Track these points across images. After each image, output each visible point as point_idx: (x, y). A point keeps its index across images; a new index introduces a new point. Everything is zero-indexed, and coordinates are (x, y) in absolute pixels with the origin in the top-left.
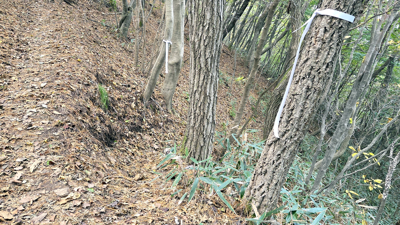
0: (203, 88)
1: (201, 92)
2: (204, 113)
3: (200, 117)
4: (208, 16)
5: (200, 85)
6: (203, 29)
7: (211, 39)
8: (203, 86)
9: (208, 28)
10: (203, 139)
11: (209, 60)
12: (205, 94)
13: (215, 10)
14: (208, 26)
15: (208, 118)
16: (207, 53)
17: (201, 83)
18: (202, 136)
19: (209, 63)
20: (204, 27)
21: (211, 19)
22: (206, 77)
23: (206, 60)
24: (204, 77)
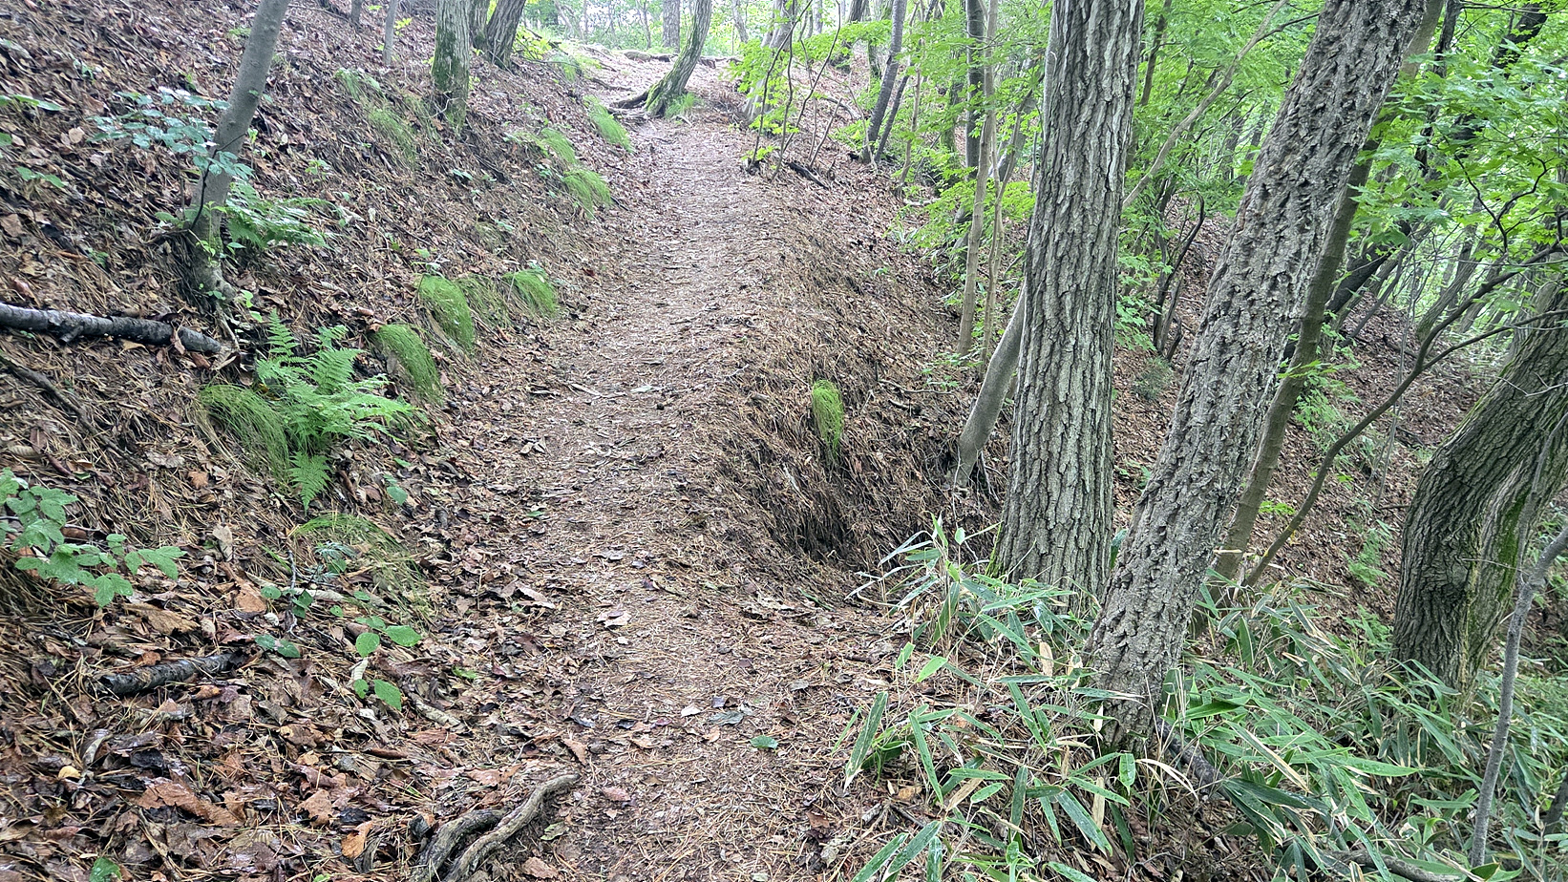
0: (1048, 378)
1: (1041, 390)
2: (1050, 454)
3: (1037, 463)
4: (1070, 176)
5: (1040, 369)
6: (1054, 214)
7: (1077, 241)
8: (1048, 374)
9: (1070, 208)
10: (1044, 532)
11: (1068, 298)
12: (1055, 397)
13: (1091, 159)
14: (1067, 205)
15: (1062, 469)
16: (1062, 281)
17: (1042, 365)
18: (1044, 522)
19: (1068, 308)
20: (1056, 206)
21: (1079, 186)
22: (1057, 347)
23: (1059, 299)
24: (1053, 346)
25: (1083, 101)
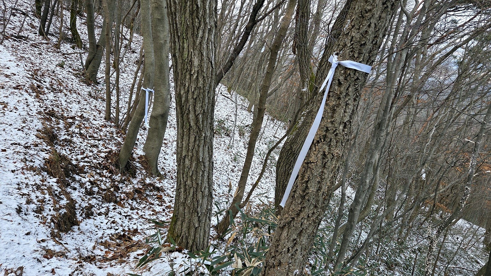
0: (194, 152)
1: (192, 158)
2: (198, 184)
3: (192, 189)
4: (196, 62)
5: (190, 148)
6: (190, 79)
7: (202, 91)
8: (194, 150)
9: (197, 76)
10: (197, 218)
11: (200, 116)
12: (198, 159)
13: (205, 54)
15: (203, 190)
16: (197, 108)
17: (191, 146)
18: (196, 214)
19: (201, 120)
20: (191, 75)
21: (200, 66)
22: (197, 138)
23: (197, 117)
24: (195, 137)
25: (199, 28)
